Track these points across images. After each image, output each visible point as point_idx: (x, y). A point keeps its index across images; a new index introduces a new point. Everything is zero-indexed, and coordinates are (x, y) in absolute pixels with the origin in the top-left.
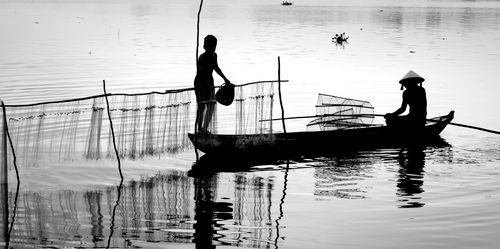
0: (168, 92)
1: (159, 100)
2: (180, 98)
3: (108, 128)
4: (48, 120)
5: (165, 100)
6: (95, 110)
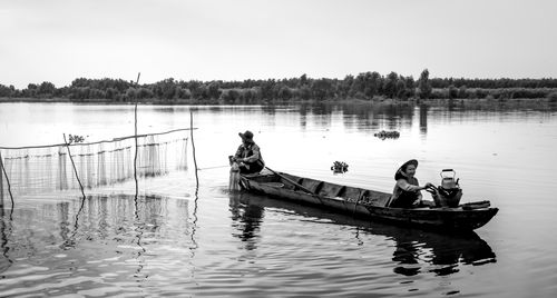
0: (115, 140)
1: (108, 147)
2: (124, 144)
3: (71, 167)
4: (31, 160)
5: (113, 146)
6: (60, 154)
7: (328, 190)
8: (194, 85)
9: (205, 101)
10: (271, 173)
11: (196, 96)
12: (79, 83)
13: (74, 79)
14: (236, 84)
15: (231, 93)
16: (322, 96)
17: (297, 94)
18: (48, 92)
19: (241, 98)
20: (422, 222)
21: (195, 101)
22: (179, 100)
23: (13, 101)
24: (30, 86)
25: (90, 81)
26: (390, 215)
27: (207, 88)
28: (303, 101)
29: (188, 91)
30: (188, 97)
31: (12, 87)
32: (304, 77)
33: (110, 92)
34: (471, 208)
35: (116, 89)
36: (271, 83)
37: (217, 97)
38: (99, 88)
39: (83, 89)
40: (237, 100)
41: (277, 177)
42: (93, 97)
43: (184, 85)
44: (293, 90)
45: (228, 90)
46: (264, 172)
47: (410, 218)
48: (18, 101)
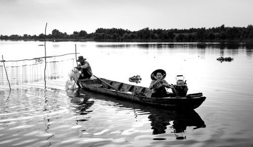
7: (125, 87)
8: (159, 32)
9: (166, 40)
10: (96, 78)
11: (160, 38)
12: (100, 31)
13: (97, 29)
14: (185, 31)
15: (180, 36)
16: (233, 37)
17: (218, 36)
18: (83, 36)
19: (186, 39)
20: (166, 105)
21: (160, 40)
22: (152, 40)
23: (66, 41)
24: (75, 33)
25: (105, 30)
26: (150, 101)
27: (167, 33)
28: (221, 40)
29: (156, 35)
30: (156, 38)
31: (65, 33)
32: (223, 26)
33: (115, 36)
34: (190, 97)
35: (118, 34)
36: (203, 30)
37: (172, 38)
38: (109, 34)
39: (101, 34)
40: (184, 40)
41: (99, 81)
42: (106, 38)
43: (155, 31)
44: (216, 34)
45: (178, 34)
46: (92, 78)
47: (160, 103)
48: (68, 41)
